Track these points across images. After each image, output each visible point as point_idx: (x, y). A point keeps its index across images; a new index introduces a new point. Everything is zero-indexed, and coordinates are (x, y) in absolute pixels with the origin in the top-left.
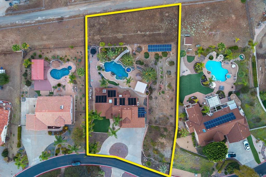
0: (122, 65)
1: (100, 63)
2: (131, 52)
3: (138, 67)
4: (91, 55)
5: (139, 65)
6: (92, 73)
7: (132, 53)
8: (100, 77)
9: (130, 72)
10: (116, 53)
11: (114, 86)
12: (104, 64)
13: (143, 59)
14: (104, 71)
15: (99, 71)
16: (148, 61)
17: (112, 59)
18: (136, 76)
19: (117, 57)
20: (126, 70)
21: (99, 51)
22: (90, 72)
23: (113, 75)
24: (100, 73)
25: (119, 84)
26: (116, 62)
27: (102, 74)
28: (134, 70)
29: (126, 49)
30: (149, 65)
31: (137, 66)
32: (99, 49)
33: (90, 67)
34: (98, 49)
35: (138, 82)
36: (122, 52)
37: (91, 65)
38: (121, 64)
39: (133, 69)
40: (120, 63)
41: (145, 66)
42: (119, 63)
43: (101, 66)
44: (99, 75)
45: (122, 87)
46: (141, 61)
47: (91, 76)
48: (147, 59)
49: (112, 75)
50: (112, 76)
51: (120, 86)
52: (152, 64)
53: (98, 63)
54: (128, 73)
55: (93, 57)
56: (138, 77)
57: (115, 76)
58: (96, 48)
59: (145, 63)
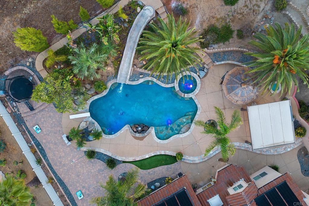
0: (155, 80)
1: (72, 117)
2: (162, 11)
3: (216, 57)
4: (22, 108)
5: (216, 46)
6: (64, 165)
7: (168, 10)
8: (99, 165)
9: (197, 91)
10: (106, 43)
11: (167, 170)
12: (88, 114)
13: (222, 15)
14: (104, 136)
15: (84, 149)
16: (246, 11)
17: (108, 77)
18: (229, 93)
19: (119, 60)
20: (177, 89)
21: (44, 74)
22: (55, 168)
23: (143, 131)
24: (91, 154)
25: (180, 154)
26: (128, 82)
27: (102, 151)
28: (205, 76)
29: (139, 9)
30: (255, 25)
31: (209, 54)
32: (39, 66)
33: (47, 151)
34: (35, 71)
35: (253, 110)
36: (128, 30)
37: (43, 142)
38: (150, 79)
39: (202, 74)
40: (145, 75)
41: (241, 36)
42: (141, 81)
43: (83, 125)
44: (93, 160)
45: (197, 160)
46: (219, 25)
47: (65, 181)
48: (235, 7)
49: (137, 135)
50: (141, 139)
51: (188, 158)
52: (266, 17)
53: (64, 121)
54: (190, 95)
55: (32, 109)
56: (239, 91)
57: (152, 131)
58: (25, 68)
59: (235, 27)
